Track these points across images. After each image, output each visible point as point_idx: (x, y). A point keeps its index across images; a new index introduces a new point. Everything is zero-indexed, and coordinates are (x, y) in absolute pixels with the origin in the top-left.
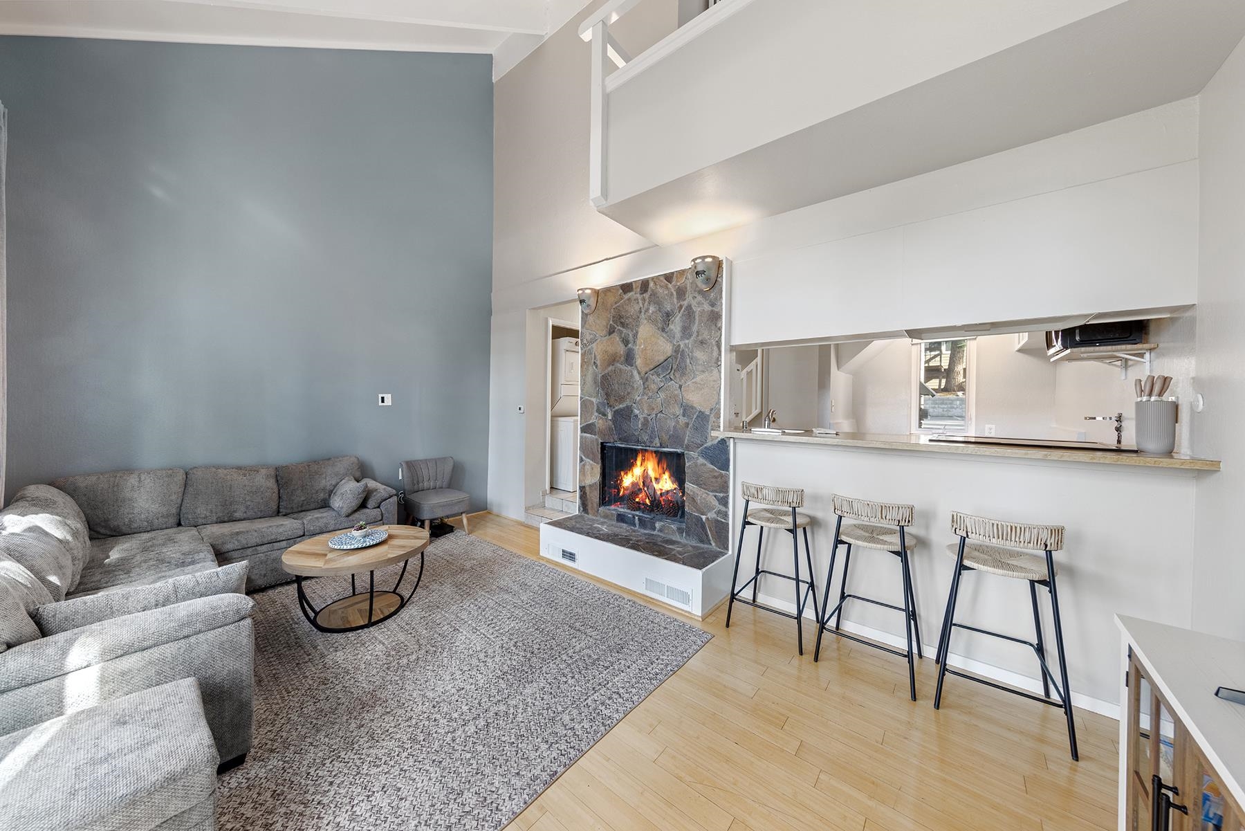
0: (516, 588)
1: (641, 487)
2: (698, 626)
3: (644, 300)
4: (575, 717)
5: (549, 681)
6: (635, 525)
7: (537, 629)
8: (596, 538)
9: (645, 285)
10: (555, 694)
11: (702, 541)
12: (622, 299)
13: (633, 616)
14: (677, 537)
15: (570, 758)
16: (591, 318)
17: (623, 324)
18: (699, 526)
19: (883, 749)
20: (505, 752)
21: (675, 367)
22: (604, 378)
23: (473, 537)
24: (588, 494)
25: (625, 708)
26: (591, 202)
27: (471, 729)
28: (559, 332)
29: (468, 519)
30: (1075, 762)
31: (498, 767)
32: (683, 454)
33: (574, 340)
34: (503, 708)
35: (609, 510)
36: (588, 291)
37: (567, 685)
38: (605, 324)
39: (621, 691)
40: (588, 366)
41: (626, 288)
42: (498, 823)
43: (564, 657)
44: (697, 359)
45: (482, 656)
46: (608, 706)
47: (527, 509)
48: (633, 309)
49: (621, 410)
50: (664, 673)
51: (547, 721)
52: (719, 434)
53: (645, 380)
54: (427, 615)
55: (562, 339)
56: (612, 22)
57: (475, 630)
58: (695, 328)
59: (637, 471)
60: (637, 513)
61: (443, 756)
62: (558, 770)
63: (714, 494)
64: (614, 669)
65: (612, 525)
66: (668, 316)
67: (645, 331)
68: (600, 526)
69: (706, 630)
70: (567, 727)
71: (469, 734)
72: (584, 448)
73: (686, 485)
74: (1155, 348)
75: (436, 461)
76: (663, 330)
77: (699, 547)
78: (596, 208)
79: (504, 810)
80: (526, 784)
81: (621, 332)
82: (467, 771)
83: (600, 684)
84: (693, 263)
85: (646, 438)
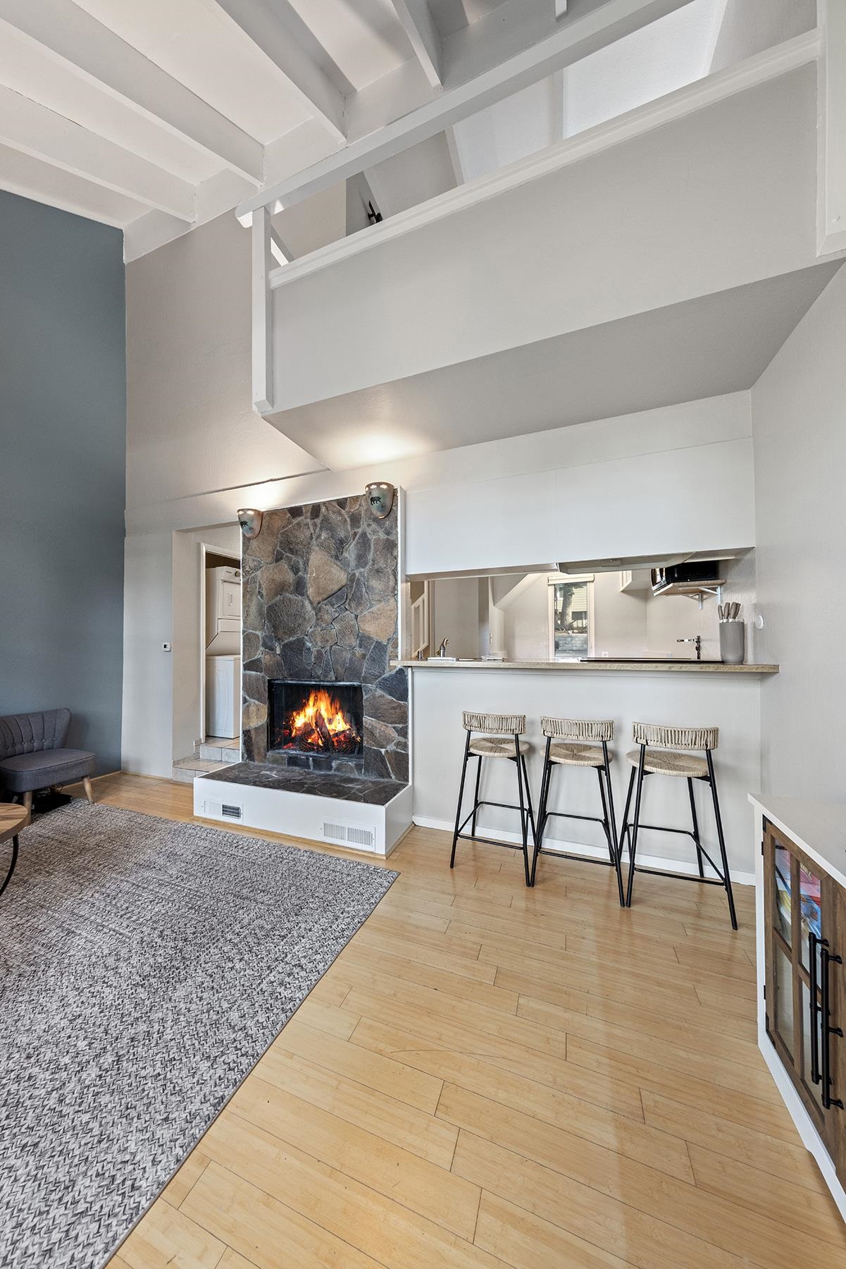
0: (161, 861)
1: (314, 727)
2: (382, 865)
3: (315, 525)
4: (246, 1011)
5: (209, 972)
6: (308, 767)
7: (191, 908)
8: (265, 786)
9: (316, 509)
10: (218, 988)
11: (382, 776)
12: (290, 523)
13: (311, 869)
14: (356, 775)
15: (242, 1071)
16: (254, 544)
17: (291, 551)
18: (378, 760)
19: (567, 954)
20: (146, 1093)
21: (350, 596)
22: (271, 608)
23: (99, 806)
24: (253, 738)
25: (309, 983)
26: (254, 405)
27: (93, 1072)
28: (215, 561)
29: (93, 785)
30: (735, 931)
31: (135, 1120)
32: (359, 688)
33: (233, 570)
34: (142, 1027)
35: (279, 753)
36: (251, 513)
37: (234, 971)
38: (271, 550)
39: (303, 961)
40: (251, 595)
41: (295, 512)
42: (134, 1212)
43: (229, 936)
44: (373, 588)
45: (111, 961)
46: (288, 986)
47: (176, 763)
48: (303, 535)
49: (291, 643)
50: (351, 927)
51: (208, 1027)
52: (398, 664)
53: (318, 610)
54: (23, 921)
55: (218, 569)
56: (276, 213)
57: (100, 927)
58: (370, 557)
59: (310, 711)
60: (311, 754)
61: (41, 1133)
62: (226, 1094)
63: (393, 725)
64: (293, 936)
65: (283, 770)
66: (341, 544)
67: (317, 558)
68: (268, 773)
69: (391, 869)
70: (236, 1028)
71: (87, 1083)
72: (249, 688)
73: (364, 719)
74: (724, 583)
75: (42, 715)
76: (337, 558)
77: (379, 782)
78: (260, 415)
79: (144, 1185)
80: (178, 1130)
81: (289, 559)
82: (82, 1143)
83: (277, 960)
84: (367, 489)
85: (319, 672)
